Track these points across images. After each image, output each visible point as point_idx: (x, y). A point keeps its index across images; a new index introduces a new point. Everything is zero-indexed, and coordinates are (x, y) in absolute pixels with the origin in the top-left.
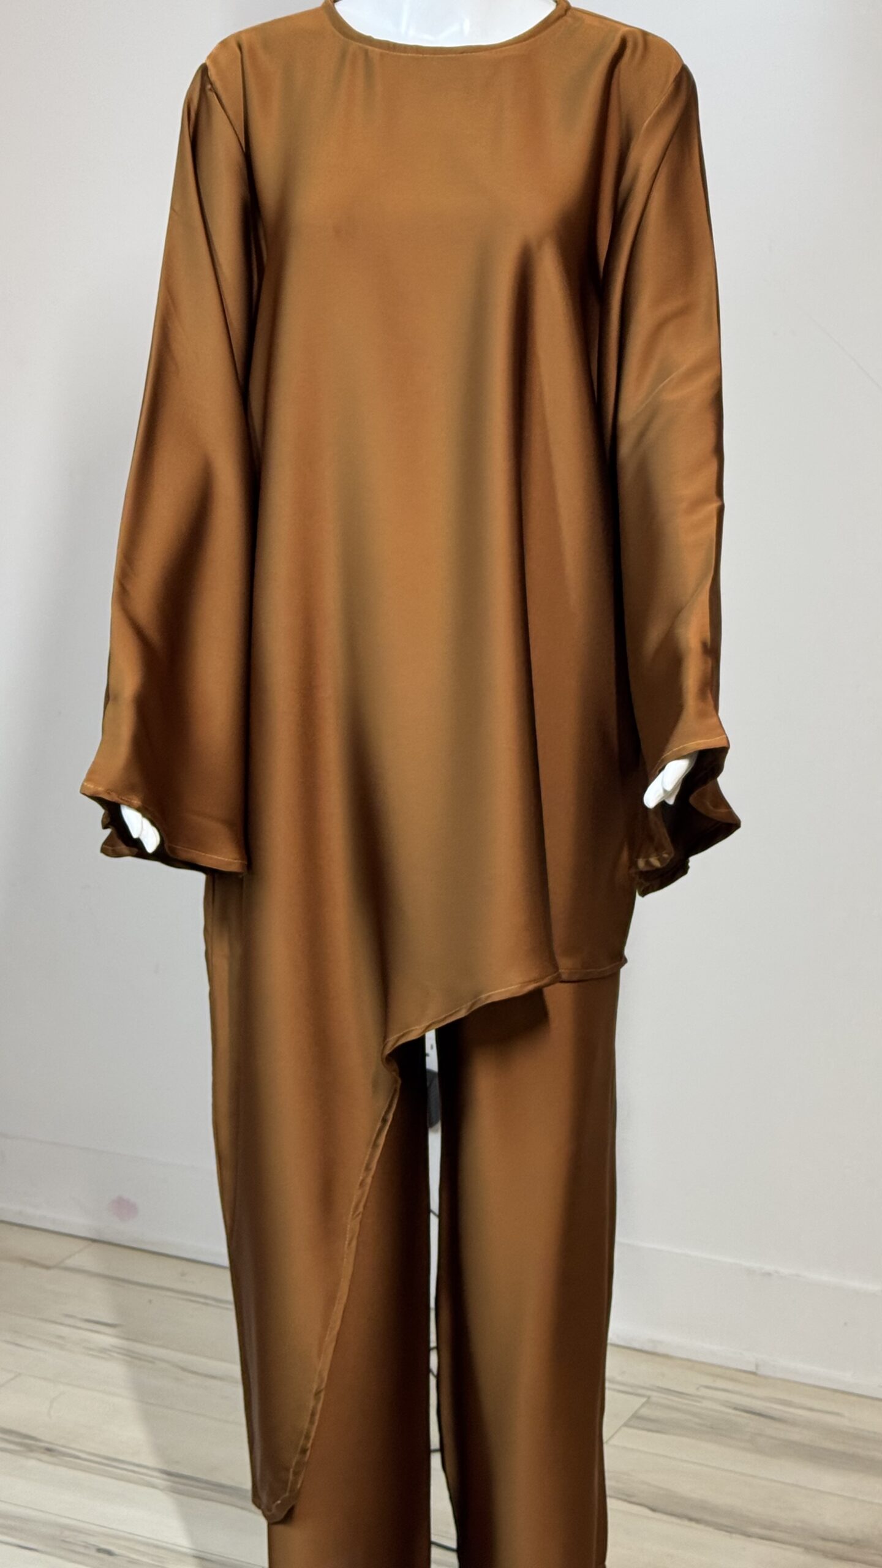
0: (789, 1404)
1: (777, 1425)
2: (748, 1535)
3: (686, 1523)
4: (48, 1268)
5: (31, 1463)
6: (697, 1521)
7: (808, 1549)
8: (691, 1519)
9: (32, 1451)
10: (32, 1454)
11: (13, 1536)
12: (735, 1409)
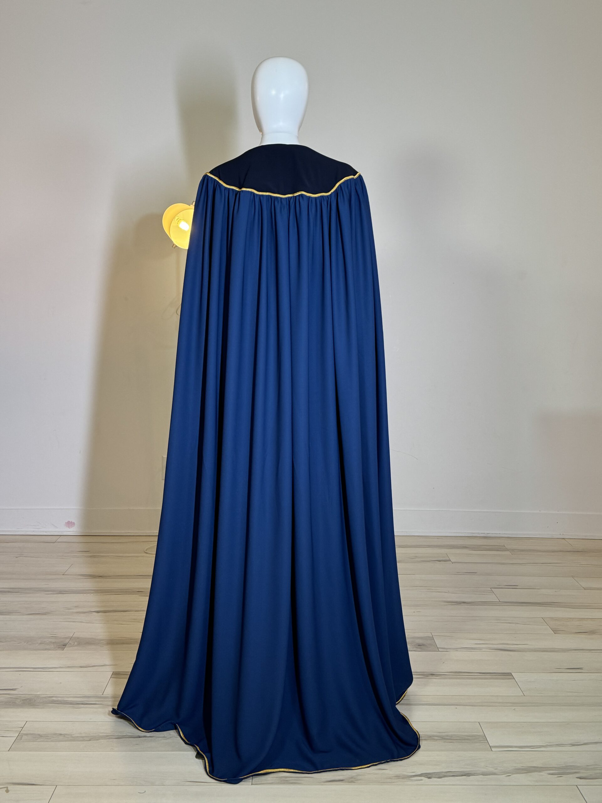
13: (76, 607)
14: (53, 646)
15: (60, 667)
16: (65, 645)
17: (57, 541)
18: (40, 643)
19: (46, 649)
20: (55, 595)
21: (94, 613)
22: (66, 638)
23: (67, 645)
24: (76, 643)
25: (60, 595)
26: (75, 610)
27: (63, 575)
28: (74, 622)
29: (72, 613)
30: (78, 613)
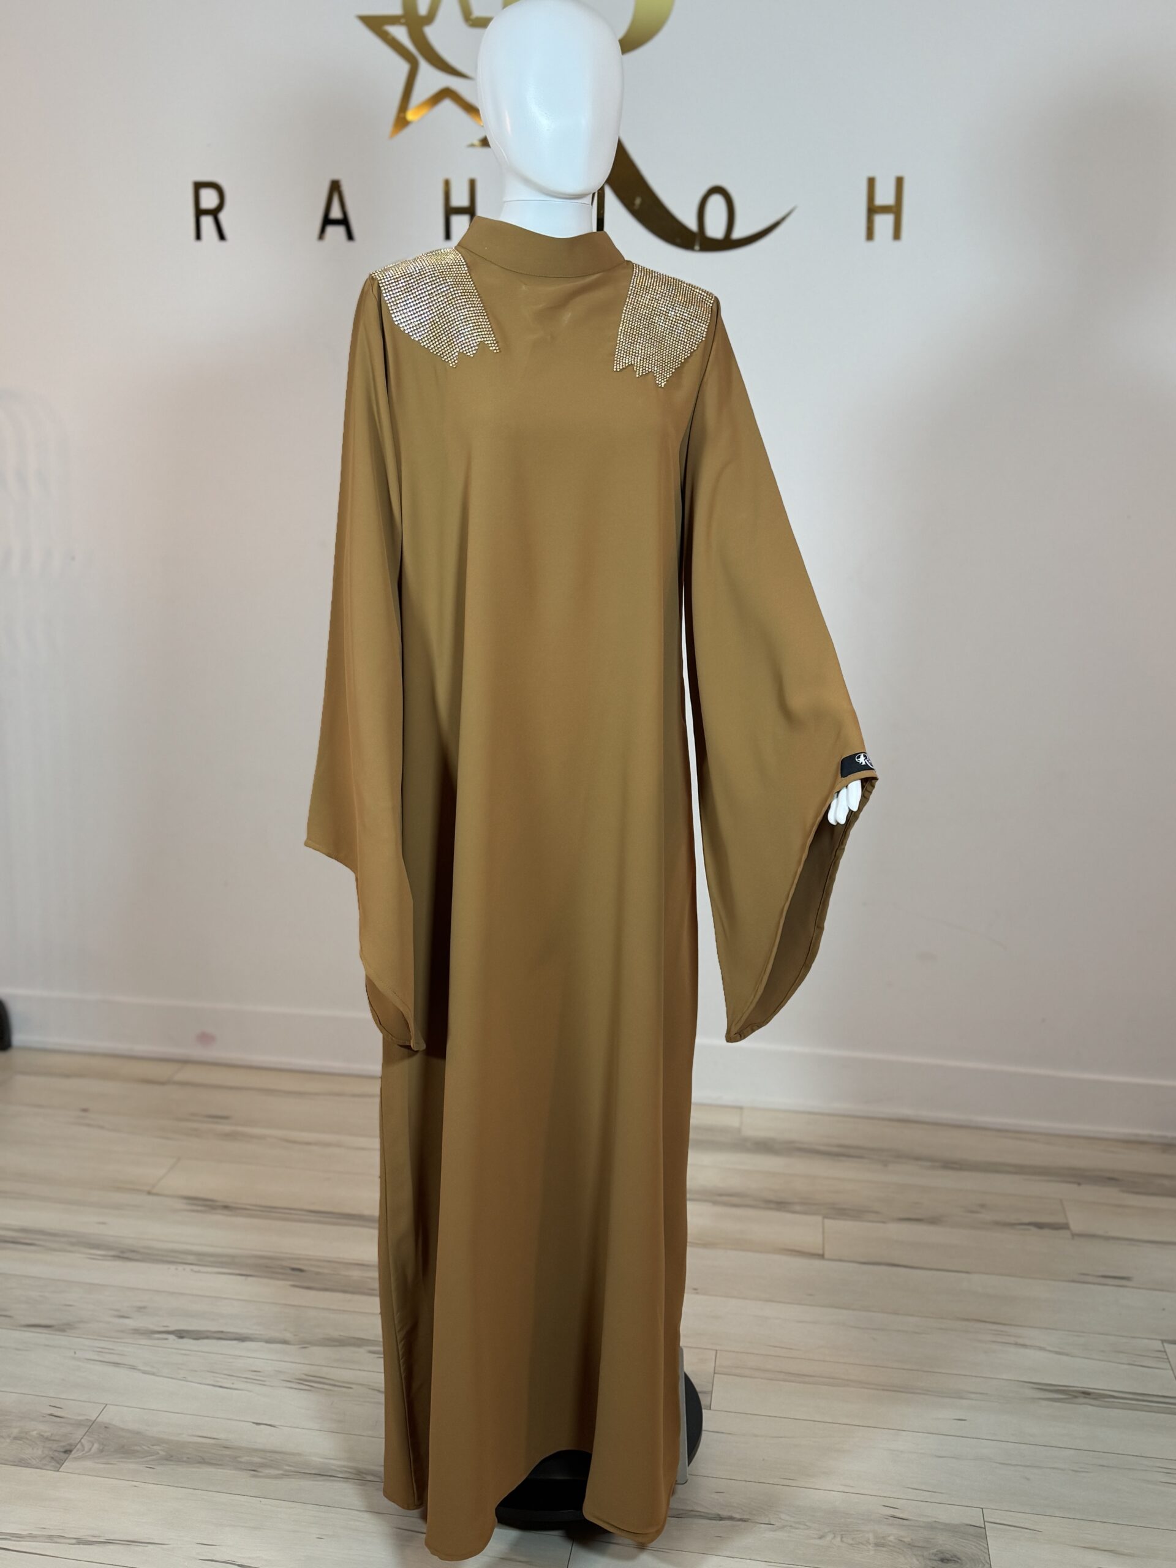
4: (164, 1084)
5: (218, 1218)
9: (216, 1209)
10: (216, 1212)
13: (141, 1309)
14: (40, 1452)
15: (32, 1537)
16: (68, 1452)
17: (173, 1078)
18: (15, 1438)
19: (22, 1463)
20: (108, 1263)
21: (172, 1337)
22: (79, 1424)
23: (73, 1452)
24: (96, 1446)
25: (118, 1263)
26: (131, 1323)
27: (149, 1193)
28: (116, 1364)
29: (122, 1331)
30: (138, 1332)
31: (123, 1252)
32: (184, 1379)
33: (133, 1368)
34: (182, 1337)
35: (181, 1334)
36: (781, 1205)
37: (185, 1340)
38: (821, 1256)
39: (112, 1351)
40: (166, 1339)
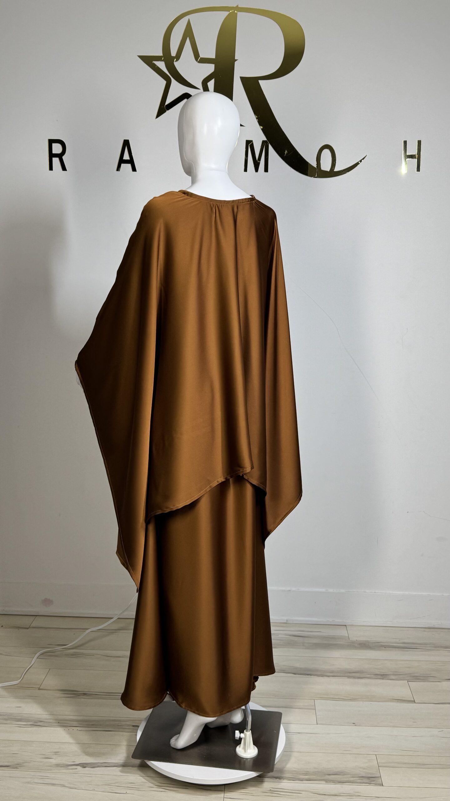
0: (303, 631)
1: (307, 639)
2: (329, 676)
3: (307, 676)
4: (28, 628)
5: (83, 700)
6: (310, 675)
7: (349, 677)
8: (308, 675)
9: (79, 695)
10: (79, 697)
11: (100, 728)
12: (290, 636)
13: (56, 753)
17: (31, 625)
20: (30, 729)
21: (79, 767)
25: (35, 728)
26: (53, 761)
27: (39, 689)
28: (53, 784)
29: (50, 766)
30: (58, 765)
31: (35, 722)
32: (94, 790)
33: (64, 786)
34: (85, 767)
35: (84, 765)
36: (383, 676)
37: (87, 769)
38: (414, 702)
39: (47, 778)
40: (77, 769)
